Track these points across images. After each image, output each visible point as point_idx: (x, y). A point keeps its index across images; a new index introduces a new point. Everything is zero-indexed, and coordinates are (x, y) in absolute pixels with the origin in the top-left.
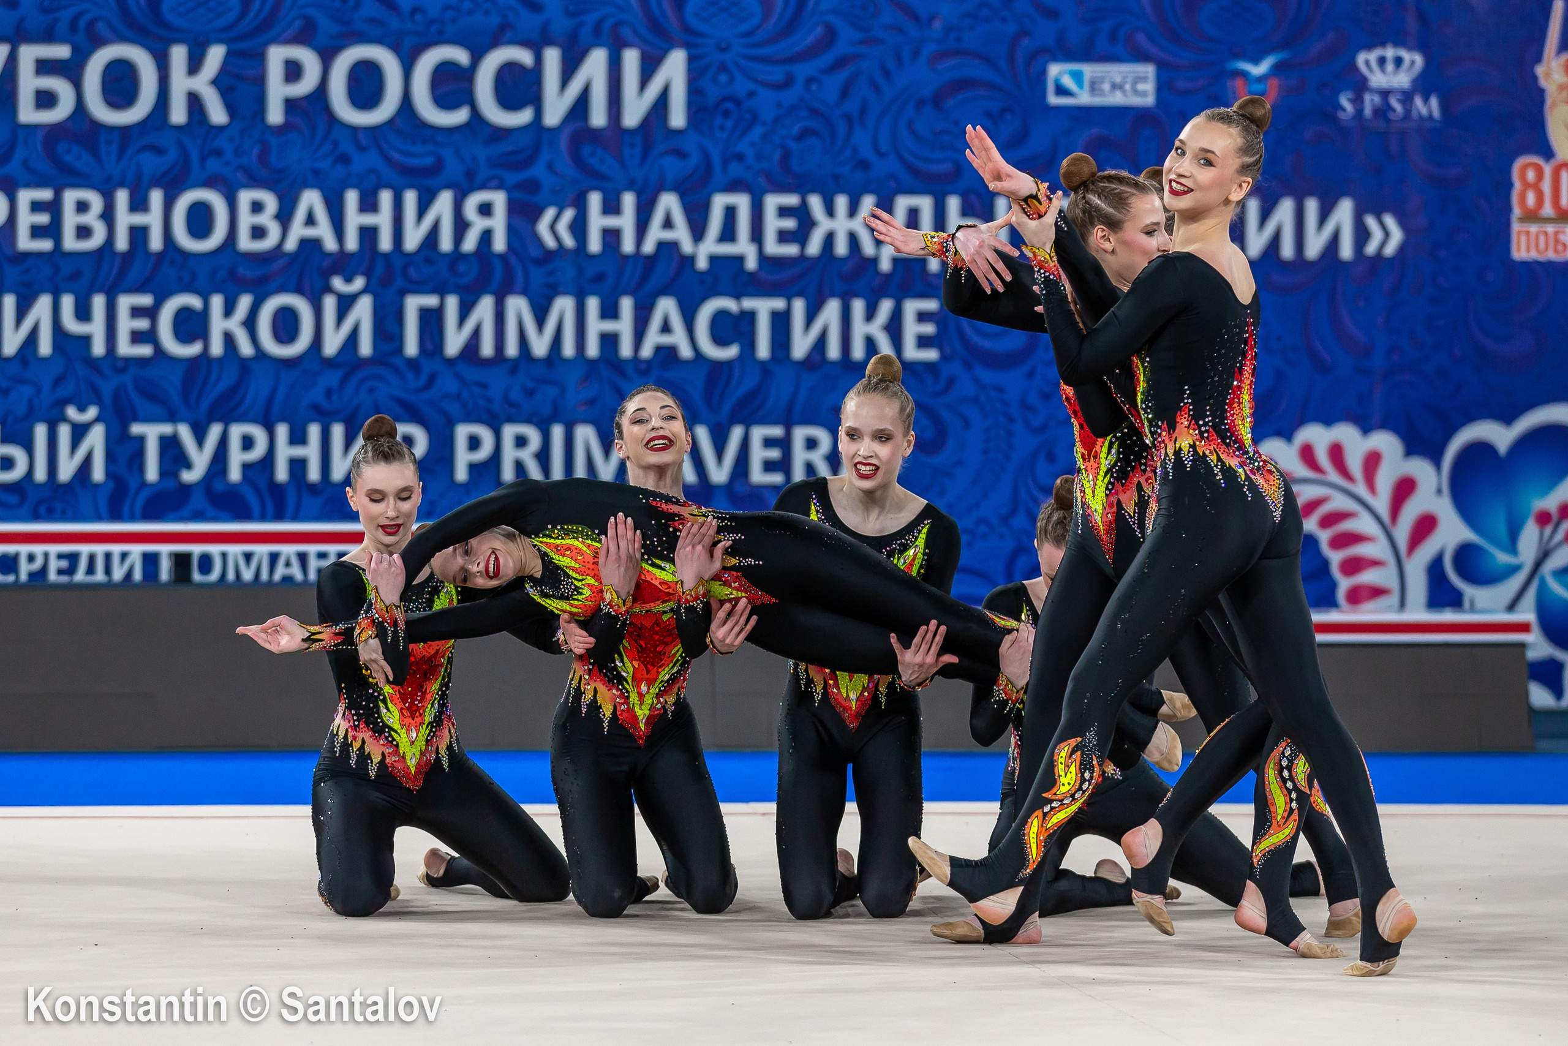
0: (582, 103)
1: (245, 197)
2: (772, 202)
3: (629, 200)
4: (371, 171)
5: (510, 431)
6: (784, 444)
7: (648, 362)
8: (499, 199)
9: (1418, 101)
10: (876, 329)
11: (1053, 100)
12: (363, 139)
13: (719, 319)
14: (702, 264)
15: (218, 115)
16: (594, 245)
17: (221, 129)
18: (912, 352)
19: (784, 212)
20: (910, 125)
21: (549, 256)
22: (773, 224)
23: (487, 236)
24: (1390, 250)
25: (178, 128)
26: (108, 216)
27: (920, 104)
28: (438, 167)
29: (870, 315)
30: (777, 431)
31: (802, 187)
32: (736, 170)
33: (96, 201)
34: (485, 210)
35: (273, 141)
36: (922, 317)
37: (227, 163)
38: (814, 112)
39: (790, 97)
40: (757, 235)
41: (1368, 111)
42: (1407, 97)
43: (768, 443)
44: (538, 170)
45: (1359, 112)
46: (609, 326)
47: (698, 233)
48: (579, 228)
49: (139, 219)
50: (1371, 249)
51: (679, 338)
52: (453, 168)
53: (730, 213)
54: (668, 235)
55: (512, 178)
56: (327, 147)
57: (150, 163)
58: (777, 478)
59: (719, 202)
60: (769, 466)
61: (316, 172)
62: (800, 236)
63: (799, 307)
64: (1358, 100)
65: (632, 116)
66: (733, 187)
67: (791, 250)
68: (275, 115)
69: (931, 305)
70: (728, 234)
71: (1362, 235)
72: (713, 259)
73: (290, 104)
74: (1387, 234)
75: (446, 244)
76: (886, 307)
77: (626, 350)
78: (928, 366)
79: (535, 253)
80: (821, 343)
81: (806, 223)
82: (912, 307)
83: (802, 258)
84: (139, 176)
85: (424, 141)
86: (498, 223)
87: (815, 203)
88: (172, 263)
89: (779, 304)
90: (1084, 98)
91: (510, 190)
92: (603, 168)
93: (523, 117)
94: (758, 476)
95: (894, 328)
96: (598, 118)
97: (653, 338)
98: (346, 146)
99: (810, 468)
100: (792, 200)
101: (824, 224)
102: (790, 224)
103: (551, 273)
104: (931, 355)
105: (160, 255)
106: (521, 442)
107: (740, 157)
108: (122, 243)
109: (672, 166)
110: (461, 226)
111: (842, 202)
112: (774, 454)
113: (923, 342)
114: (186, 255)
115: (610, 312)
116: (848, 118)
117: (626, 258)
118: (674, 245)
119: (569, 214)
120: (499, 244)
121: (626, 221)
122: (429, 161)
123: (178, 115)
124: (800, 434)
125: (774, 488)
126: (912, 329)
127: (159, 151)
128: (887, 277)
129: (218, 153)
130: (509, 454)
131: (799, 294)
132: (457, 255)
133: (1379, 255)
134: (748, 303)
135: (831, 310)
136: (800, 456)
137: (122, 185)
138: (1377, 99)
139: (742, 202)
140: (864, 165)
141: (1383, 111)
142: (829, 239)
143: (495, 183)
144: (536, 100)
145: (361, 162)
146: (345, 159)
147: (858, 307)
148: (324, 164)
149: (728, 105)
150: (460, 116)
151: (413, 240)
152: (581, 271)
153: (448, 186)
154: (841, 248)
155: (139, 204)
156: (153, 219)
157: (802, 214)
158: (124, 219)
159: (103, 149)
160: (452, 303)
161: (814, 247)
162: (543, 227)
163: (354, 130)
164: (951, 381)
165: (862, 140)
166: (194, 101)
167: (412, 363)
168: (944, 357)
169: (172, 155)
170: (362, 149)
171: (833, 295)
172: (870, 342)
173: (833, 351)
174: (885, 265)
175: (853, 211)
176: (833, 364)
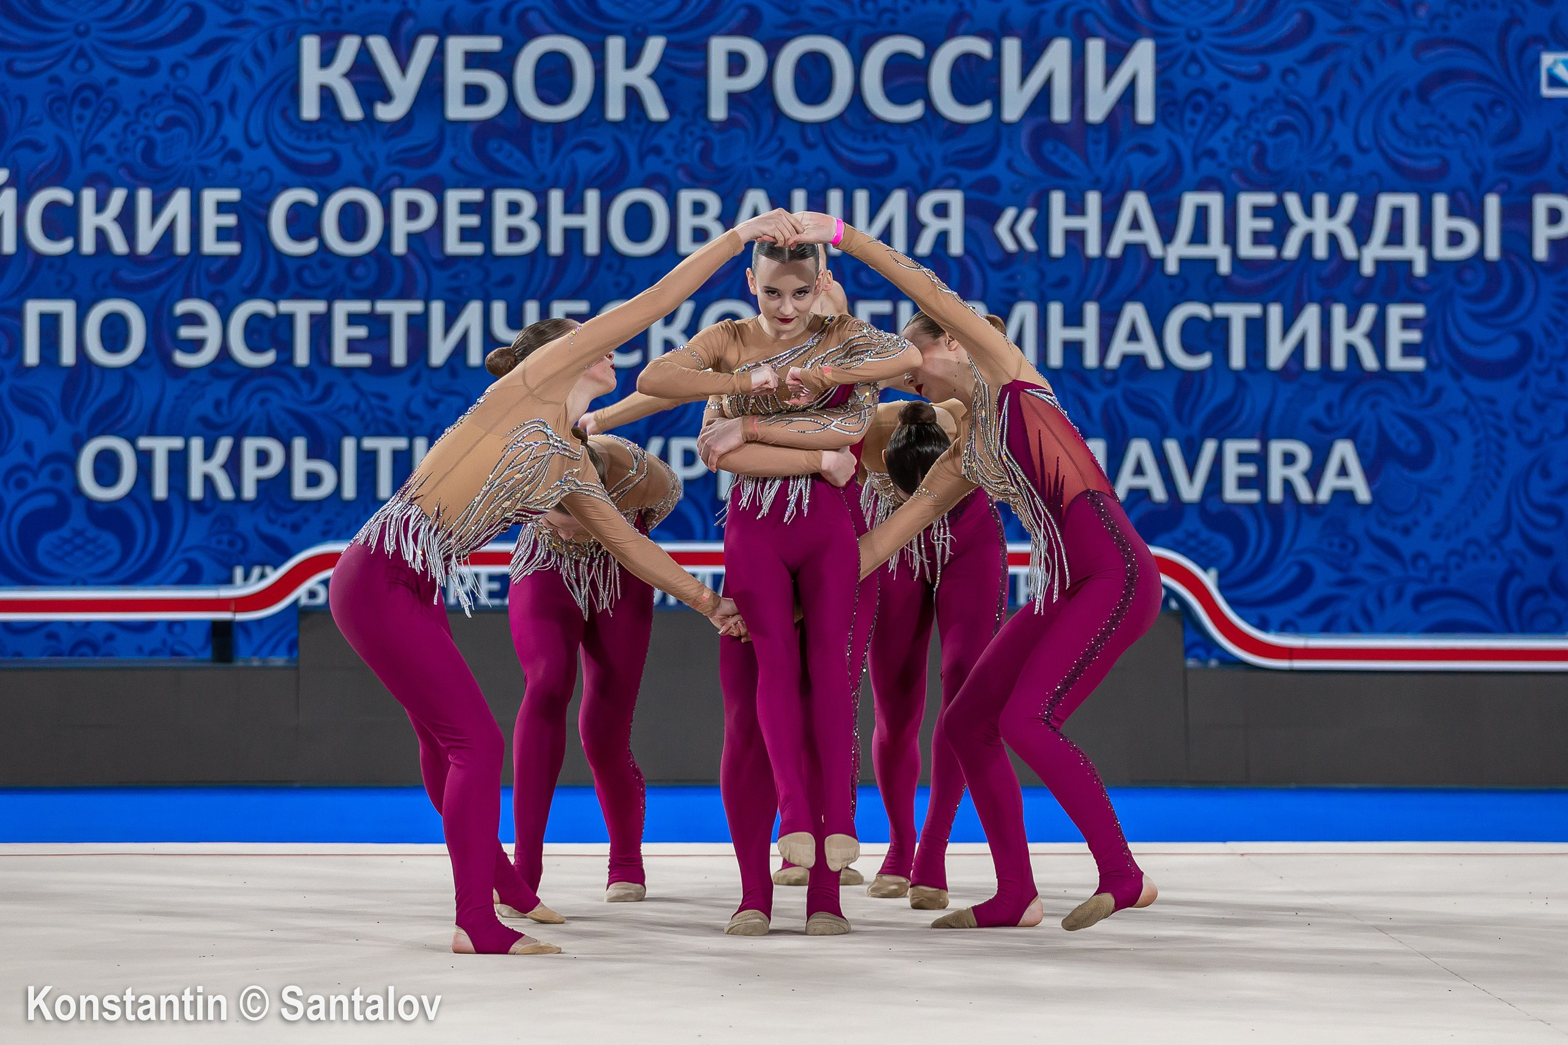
0: (1043, 98)
1: (687, 197)
2: (1246, 201)
3: (1093, 200)
4: (820, 169)
6: (1261, 459)
7: (1114, 371)
8: (955, 199)
10: (1358, 336)
12: (811, 137)
13: (1190, 325)
14: (1172, 267)
15: (657, 110)
16: (1057, 247)
17: (661, 124)
18: (1397, 362)
19: (1258, 212)
20: (1393, 119)
21: (1008, 258)
22: (1247, 224)
25: (615, 124)
26: (541, 218)
27: (1404, 97)
28: (891, 164)
29: (1351, 322)
30: (1253, 446)
31: (1277, 184)
32: (1207, 167)
33: (529, 202)
34: (941, 210)
35: (716, 138)
36: (1407, 323)
37: (667, 162)
38: (1291, 106)
39: (1265, 89)
40: (1230, 236)
43: (1243, 458)
44: (997, 168)
46: (1073, 334)
47: (1167, 235)
48: (1040, 231)
49: (574, 221)
51: (1147, 346)
52: (907, 166)
53: (1202, 212)
54: (1135, 237)
55: (970, 176)
56: (774, 144)
57: (586, 161)
58: (1253, 496)
59: (1190, 201)
60: (1244, 483)
61: (761, 171)
62: (1277, 237)
63: (1275, 312)
65: (1096, 113)
66: (1203, 186)
67: (1267, 252)
68: (718, 111)
69: (1417, 311)
70: (1200, 235)
72: (1183, 262)
73: (734, 99)
76: (1369, 312)
77: (1091, 359)
78: (1414, 375)
79: (995, 256)
80: (1300, 350)
81: (1283, 223)
82: (1396, 313)
83: (1279, 260)
84: (574, 174)
85: (876, 138)
86: (955, 225)
87: (1293, 202)
88: (609, 267)
89: (1255, 310)
91: (965, 190)
92: (1064, 166)
93: (981, 112)
94: (1232, 493)
95: (1378, 336)
96: (1061, 112)
97: (1120, 346)
98: (793, 143)
99: (1288, 486)
100: (1268, 199)
101: (1302, 225)
102: (1266, 224)
103: (1011, 278)
104: (1417, 364)
105: (596, 259)
107: (1212, 154)
108: (556, 247)
109: (1139, 163)
110: (915, 228)
111: (1321, 201)
112: (1250, 470)
113: (1408, 350)
114: (623, 258)
115: (1073, 319)
116: (1327, 111)
117: (1090, 261)
118: (1143, 247)
119: (1030, 215)
120: (956, 247)
121: (1091, 222)
122: (881, 158)
123: (615, 110)
124: (1277, 448)
125: (1250, 506)
126: (1396, 336)
127: (595, 148)
128: (1370, 280)
129: (658, 151)
131: (1275, 300)
134: (1221, 309)
135: (1310, 316)
136: (1277, 472)
137: (555, 185)
139: (1215, 201)
140: (1344, 161)
142: (1308, 240)
143: (952, 182)
144: (995, 96)
145: (809, 160)
146: (791, 157)
147: (1339, 312)
148: (770, 163)
149: (1201, 98)
150: (914, 111)
152: (1042, 275)
153: (901, 186)
154: (1321, 250)
155: (574, 206)
156: (589, 221)
157: (1279, 214)
158: (558, 221)
159: (536, 146)
161: (1291, 250)
162: (1002, 229)
163: (803, 125)
164: (1438, 393)
165: (1342, 135)
166: (632, 96)
168: (1430, 365)
169: (609, 153)
170: (811, 146)
171: (1311, 300)
172: (1352, 351)
173: (1313, 361)
174: (1368, 269)
175: (1333, 211)
176: (1312, 373)
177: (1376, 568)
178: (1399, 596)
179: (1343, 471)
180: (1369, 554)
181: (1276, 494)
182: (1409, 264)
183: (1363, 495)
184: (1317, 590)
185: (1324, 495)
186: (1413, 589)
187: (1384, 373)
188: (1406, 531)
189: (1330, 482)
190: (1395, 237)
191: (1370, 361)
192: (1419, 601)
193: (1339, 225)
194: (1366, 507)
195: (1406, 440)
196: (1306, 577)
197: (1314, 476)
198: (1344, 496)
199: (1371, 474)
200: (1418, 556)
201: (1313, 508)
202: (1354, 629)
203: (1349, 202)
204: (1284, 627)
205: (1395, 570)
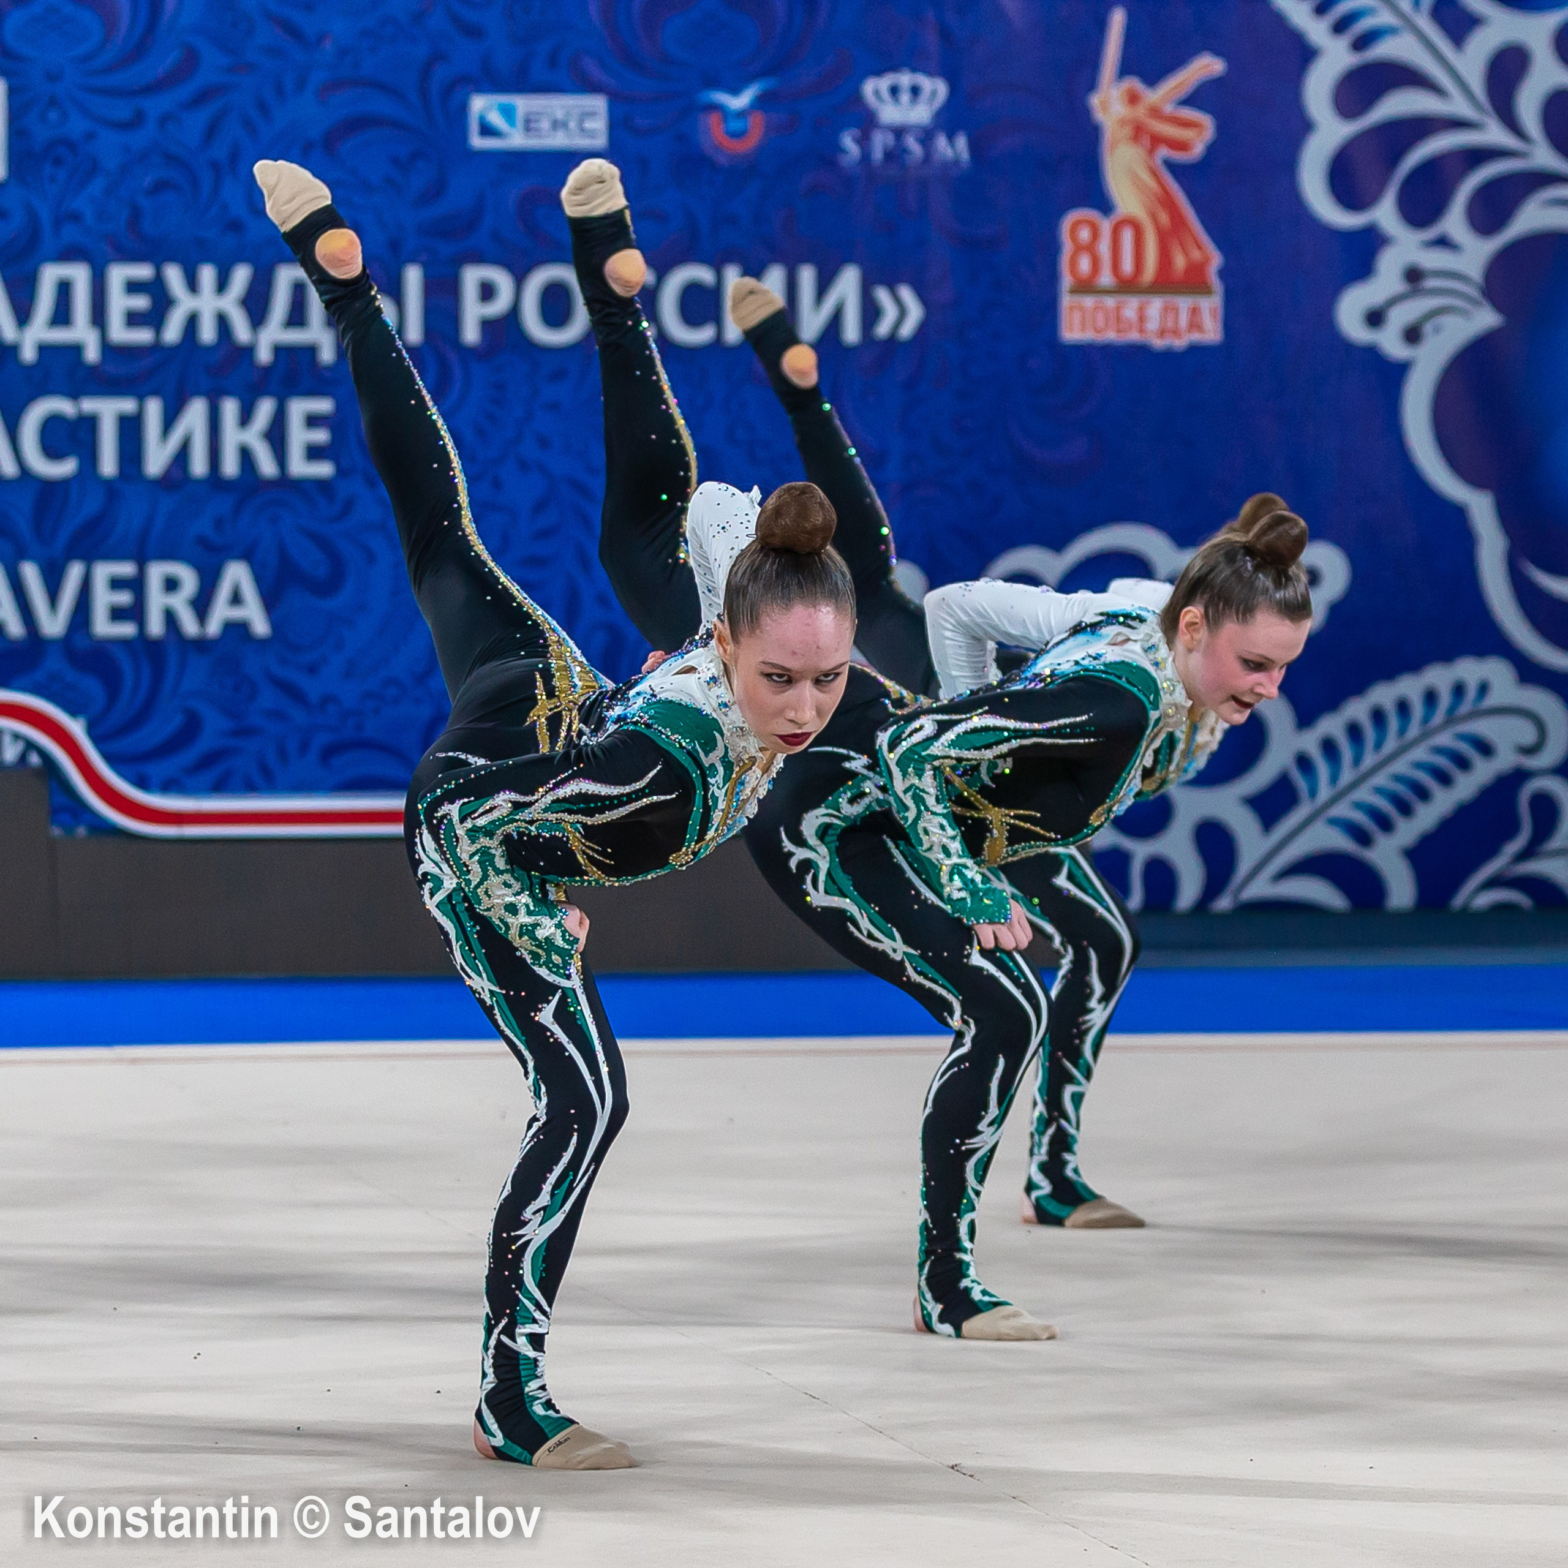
2: (118, 274)
6: (137, 585)
9: (941, 143)
10: (254, 437)
11: (478, 142)
13: (51, 425)
14: (28, 355)
18: (299, 467)
19: (133, 287)
22: (119, 303)
24: (907, 330)
29: (245, 418)
30: (126, 569)
31: (156, 254)
32: (71, 233)
36: (312, 421)
38: (171, 159)
39: (139, 139)
40: (99, 317)
41: (878, 154)
42: (926, 136)
43: (116, 584)
45: (866, 156)
47: (23, 314)
50: (883, 329)
53: (64, 289)
58: (127, 629)
59: (50, 275)
60: (117, 614)
62: (155, 317)
63: (154, 409)
64: (864, 141)
66: (66, 256)
67: (143, 336)
69: (323, 406)
70: (62, 316)
71: (870, 313)
72: (43, 348)
74: (903, 312)
76: (265, 409)
78: (321, 485)
80: (182, 455)
81: (162, 302)
82: (299, 408)
83: (157, 347)
87: (174, 275)
89: (128, 405)
90: (516, 140)
94: (102, 626)
95: (276, 435)
99: (170, 618)
100: (143, 272)
101: (184, 303)
102: (141, 302)
104: (324, 469)
107: (76, 217)
111: (207, 274)
112: (124, 598)
113: (314, 453)
116: (215, 166)
124: (157, 572)
125: (124, 641)
126: (299, 437)
128: (267, 370)
131: (155, 393)
133: (892, 338)
134: (89, 405)
135: (195, 413)
136: (156, 601)
138: (890, 139)
139: (79, 275)
140: (235, 226)
141: (896, 154)
142: (192, 322)
147: (230, 408)
149: (61, 150)
154: (208, 333)
157: (157, 291)
161: (172, 333)
164: (349, 506)
165: (232, 195)
168: (341, 472)
171: (198, 393)
172: (246, 455)
173: (199, 466)
174: (264, 355)
175: (222, 285)
176: (199, 482)
177: (278, 715)
178: (304, 748)
179: (236, 599)
180: (268, 697)
181: (156, 627)
182: (311, 351)
183: (261, 627)
184: (206, 742)
185: (214, 627)
186: (321, 740)
187: (285, 482)
188: (312, 670)
189: (221, 612)
190: (297, 317)
191: (267, 466)
192: (329, 753)
193: (230, 303)
194: (262, 643)
195: (312, 561)
196: (191, 728)
197: (201, 605)
198: (237, 630)
199: (270, 601)
200: (327, 700)
201: (201, 645)
202: (250, 788)
203: (241, 276)
204: (168, 787)
205: (299, 716)
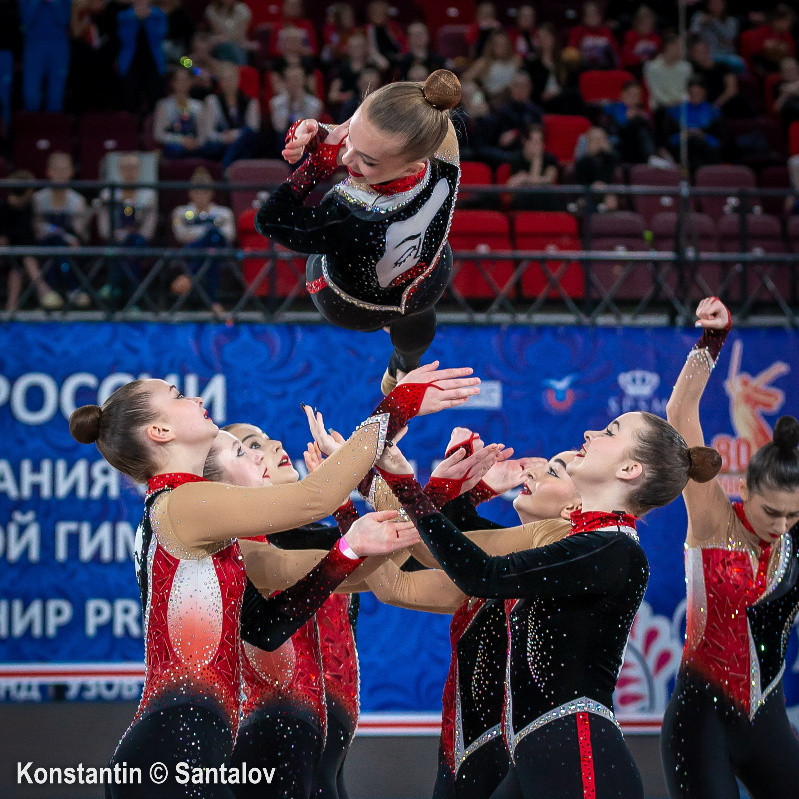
4: (38, 448)
5: (120, 605)
9: (655, 403)
12: (34, 432)
23: (106, 489)
28: (77, 446)
34: (105, 472)
39: (285, 403)
41: (626, 409)
42: (649, 401)
45: (621, 409)
61: (5, 449)
64: (619, 402)
75: (82, 492)
79: (134, 497)
86: (113, 480)
98: (22, 435)
106: (126, 611)
110: (91, 482)
120: (114, 492)
122: (72, 443)
130: (120, 619)
132: (88, 500)
138: (631, 402)
145: (32, 444)
146: (22, 442)
148: (10, 445)
151: (63, 489)
153: (83, 457)
160: (85, 529)
163: (27, 425)
167: (63, 565)
170: (33, 436)
